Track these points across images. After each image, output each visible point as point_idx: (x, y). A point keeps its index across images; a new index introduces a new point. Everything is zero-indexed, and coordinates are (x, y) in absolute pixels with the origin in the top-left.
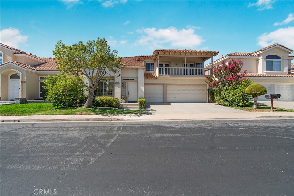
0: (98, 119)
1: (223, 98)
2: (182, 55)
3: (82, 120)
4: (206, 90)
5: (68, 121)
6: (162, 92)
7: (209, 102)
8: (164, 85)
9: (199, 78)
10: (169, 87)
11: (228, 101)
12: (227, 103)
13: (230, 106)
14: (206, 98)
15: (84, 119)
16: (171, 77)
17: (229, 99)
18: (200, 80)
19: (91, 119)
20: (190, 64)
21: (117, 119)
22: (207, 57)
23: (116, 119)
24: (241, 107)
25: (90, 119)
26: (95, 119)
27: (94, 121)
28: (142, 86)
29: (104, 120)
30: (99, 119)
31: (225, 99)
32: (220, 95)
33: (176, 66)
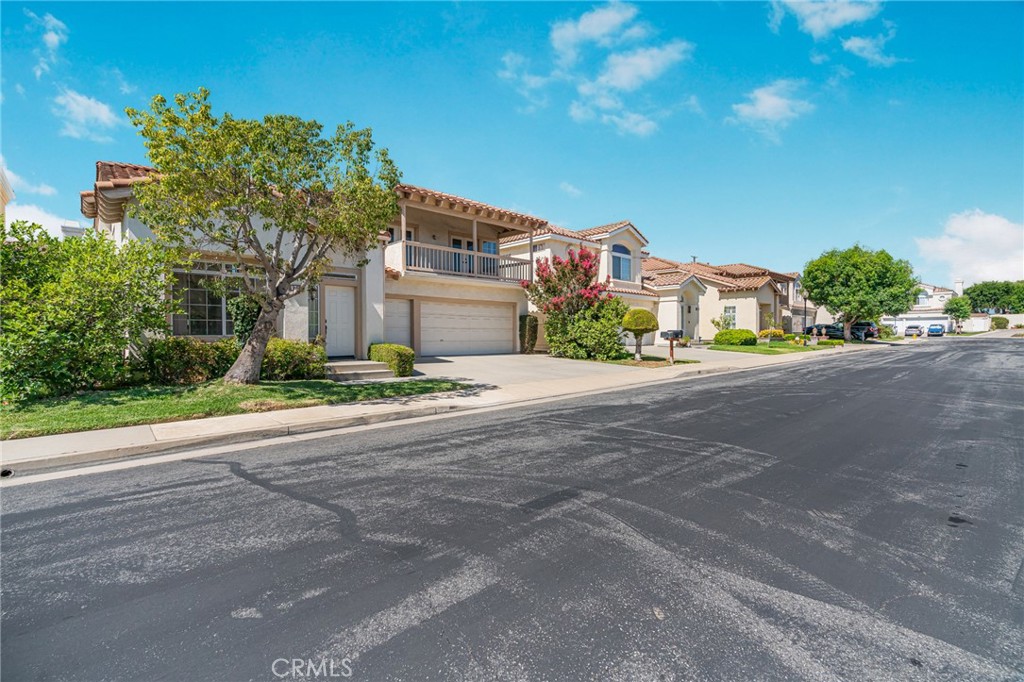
0: (396, 413)
1: (575, 340)
2: (469, 215)
3: (343, 424)
4: (514, 317)
5: (290, 433)
6: (405, 322)
7: (523, 351)
8: (412, 301)
9: (499, 286)
10: (425, 309)
11: (586, 347)
12: (582, 352)
13: (589, 356)
14: (514, 341)
15: (349, 420)
16: (440, 276)
17: (590, 342)
18: (504, 289)
19: (374, 416)
20: (454, 240)
21: (451, 408)
22: (513, 230)
23: (446, 407)
24: (613, 359)
25: (371, 417)
26: (386, 418)
27: (384, 421)
28: (377, 302)
29: (415, 416)
30: (399, 413)
31: (579, 341)
32: (565, 332)
33: (433, 241)
